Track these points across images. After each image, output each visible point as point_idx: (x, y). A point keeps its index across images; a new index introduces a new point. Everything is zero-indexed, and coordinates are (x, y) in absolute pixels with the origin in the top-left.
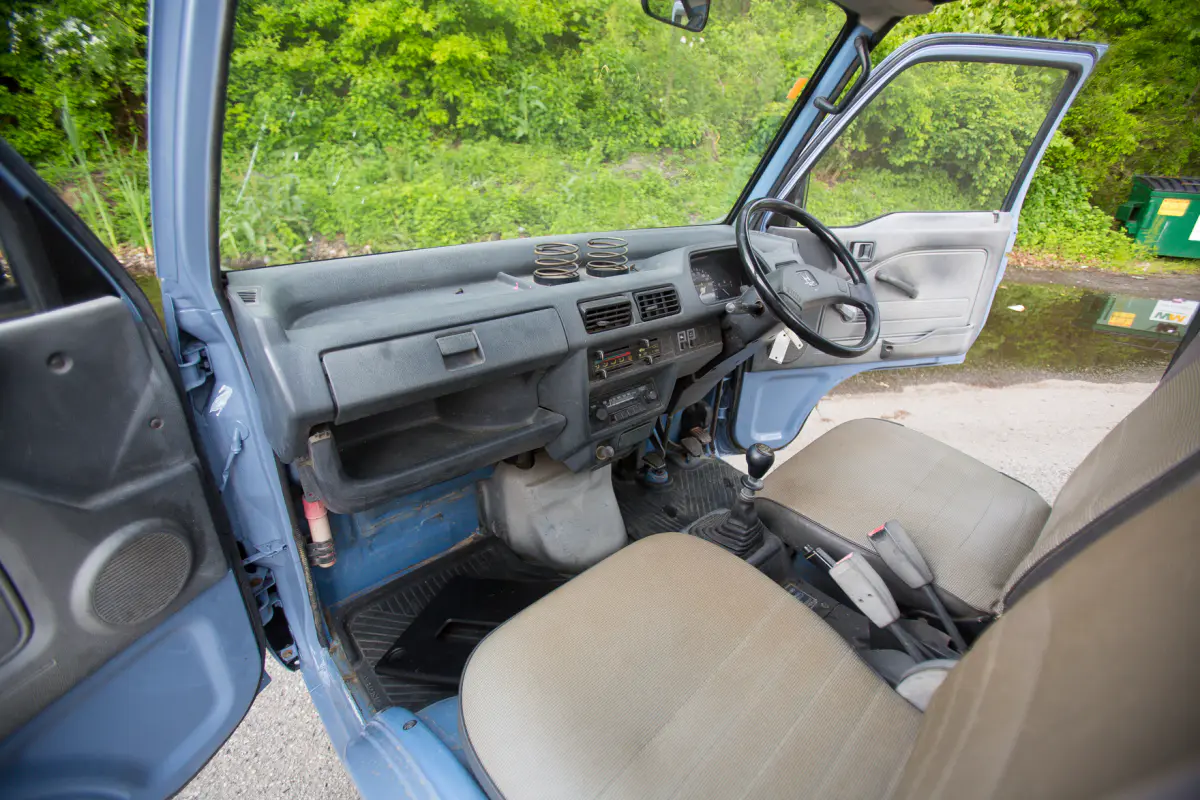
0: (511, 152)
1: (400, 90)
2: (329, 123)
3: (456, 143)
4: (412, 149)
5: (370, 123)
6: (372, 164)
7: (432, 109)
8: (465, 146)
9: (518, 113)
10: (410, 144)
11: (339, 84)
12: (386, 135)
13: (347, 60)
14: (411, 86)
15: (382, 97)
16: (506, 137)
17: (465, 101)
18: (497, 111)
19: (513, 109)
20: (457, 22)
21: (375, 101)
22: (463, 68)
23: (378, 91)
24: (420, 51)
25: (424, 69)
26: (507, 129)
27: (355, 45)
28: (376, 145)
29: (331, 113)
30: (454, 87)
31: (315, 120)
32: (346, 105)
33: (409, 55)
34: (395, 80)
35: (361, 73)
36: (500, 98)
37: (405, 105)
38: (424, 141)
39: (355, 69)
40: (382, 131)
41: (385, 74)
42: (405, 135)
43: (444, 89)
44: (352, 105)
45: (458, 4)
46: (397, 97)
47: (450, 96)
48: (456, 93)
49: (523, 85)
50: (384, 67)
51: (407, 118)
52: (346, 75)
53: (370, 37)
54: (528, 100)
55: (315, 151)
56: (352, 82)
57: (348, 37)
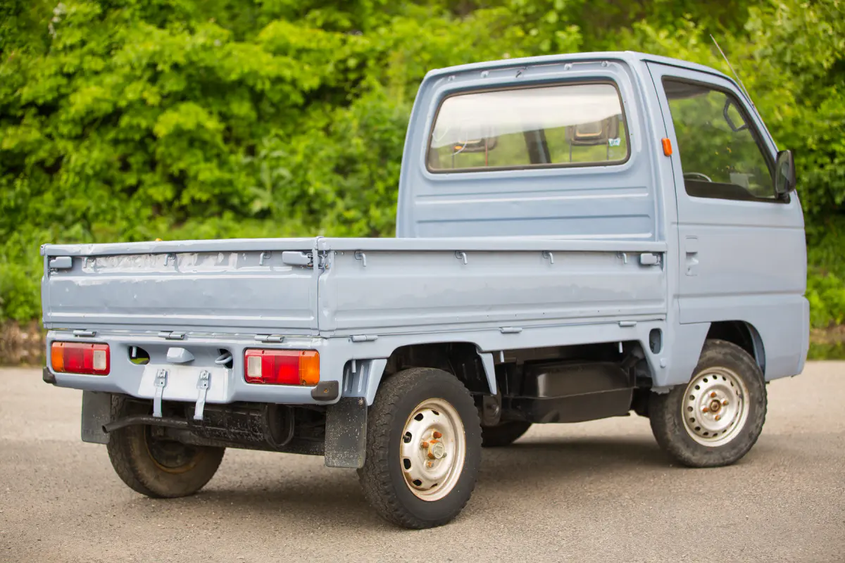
1: (118, 165)
2: (34, 204)
3: (180, 222)
4: (125, 231)
5: (81, 203)
7: (155, 184)
9: (260, 185)
10: (124, 224)
11: (50, 162)
12: (97, 215)
13: (62, 136)
14: (132, 160)
15: (96, 175)
16: (241, 213)
17: (192, 173)
18: (230, 183)
19: (252, 181)
20: (189, 89)
21: (88, 179)
22: (191, 139)
23: (93, 167)
24: (144, 124)
25: (148, 141)
26: (243, 204)
27: (73, 121)
28: (84, 227)
29: (38, 193)
30: (179, 159)
31: (20, 201)
32: (55, 184)
33: (131, 127)
34: (114, 155)
35: (77, 149)
36: (236, 168)
37: (122, 181)
38: (141, 221)
39: (70, 146)
40: (93, 211)
41: (102, 150)
42: (119, 214)
43: (169, 161)
44: (62, 183)
45: (192, 71)
46: (115, 173)
47: (175, 169)
48: (182, 165)
49: (263, 152)
50: (102, 141)
51: (124, 196)
52: (59, 152)
53: (90, 112)
54: (272, 168)
55: (16, 235)
56: (65, 160)
57: (68, 113)
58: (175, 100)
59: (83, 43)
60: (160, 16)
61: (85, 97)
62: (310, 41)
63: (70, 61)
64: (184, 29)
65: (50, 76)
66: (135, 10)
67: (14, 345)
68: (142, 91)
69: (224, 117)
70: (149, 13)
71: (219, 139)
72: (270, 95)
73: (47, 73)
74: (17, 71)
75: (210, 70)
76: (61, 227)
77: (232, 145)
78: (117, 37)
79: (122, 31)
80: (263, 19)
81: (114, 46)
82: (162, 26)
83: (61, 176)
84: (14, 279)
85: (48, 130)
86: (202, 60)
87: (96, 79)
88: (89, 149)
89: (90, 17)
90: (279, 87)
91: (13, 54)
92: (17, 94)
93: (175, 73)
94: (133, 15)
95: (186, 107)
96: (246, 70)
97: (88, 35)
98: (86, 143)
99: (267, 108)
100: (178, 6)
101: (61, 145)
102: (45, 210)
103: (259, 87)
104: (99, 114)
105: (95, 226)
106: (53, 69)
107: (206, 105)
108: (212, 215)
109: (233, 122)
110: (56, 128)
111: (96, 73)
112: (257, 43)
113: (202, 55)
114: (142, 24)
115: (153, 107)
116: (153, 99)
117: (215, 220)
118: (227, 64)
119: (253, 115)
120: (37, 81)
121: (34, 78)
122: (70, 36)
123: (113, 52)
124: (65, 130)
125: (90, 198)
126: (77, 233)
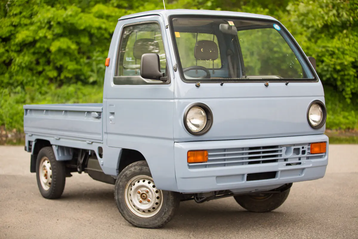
0: (87, 90)
1: (35, 62)
3: (60, 86)
4: (38, 89)
5: (20, 78)
6: (18, 96)
7: (50, 70)
8: (64, 87)
9: (92, 71)
10: (37, 87)
11: (7, 61)
12: (26, 83)
13: (12, 51)
14: (40, 61)
15: (26, 67)
16: (85, 82)
17: (65, 66)
18: (81, 70)
19: (89, 69)
20: (64, 32)
21: (23, 68)
22: (65, 53)
23: (25, 63)
24: (46, 46)
25: (47, 53)
26: (86, 79)
27: (17, 45)
28: (21, 88)
29: (3, 73)
30: (60, 60)
32: (9, 70)
33: (40, 47)
34: (33, 58)
35: (18, 56)
36: (83, 64)
37: (36, 69)
38: (44, 86)
39: (15, 55)
40: (25, 81)
41: (29, 57)
42: (36, 82)
43: (56, 61)
44: (12, 69)
45: (65, 25)
46: (33, 65)
47: (58, 64)
48: (61, 63)
49: (94, 58)
50: (29, 53)
51: (37, 75)
52: (11, 57)
53: (24, 41)
54: (97, 64)
56: (14, 60)
57: (14, 41)
58: (58, 36)
59: (21, 13)
60: (52, 2)
61: (22, 35)
62: (112, 12)
63: (16, 20)
64: (62, 8)
65: (7, 26)
68: (46, 33)
69: (78, 43)
71: (76, 52)
72: (96, 34)
73: (6, 25)
75: (72, 24)
76: (13, 87)
77: (81, 55)
78: (35, 10)
79: (36, 8)
80: (92, 3)
81: (33, 14)
82: (52, 6)
83: (12, 66)
85: (7, 48)
86: (69, 20)
87: (25, 28)
88: (24, 56)
89: (23, 2)
90: (100, 31)
93: (58, 26)
94: (41, 1)
95: (62, 40)
96: (88, 25)
97: (23, 9)
98: (23, 53)
99: (95, 40)
101: (13, 54)
102: (6, 81)
103: (93, 31)
104: (27, 42)
105: (26, 87)
106: (9, 23)
107: (70, 39)
108: (73, 83)
109: (81, 45)
110: (10, 47)
111: (26, 25)
112: (90, 13)
113: (69, 18)
114: (45, 6)
115: (49, 39)
116: (50, 36)
117: (74, 85)
118: (79, 22)
119: (89, 43)
120: (2, 28)
122: (16, 10)
123: (33, 17)
124: (13, 48)
125: (23, 76)
126: (19, 90)
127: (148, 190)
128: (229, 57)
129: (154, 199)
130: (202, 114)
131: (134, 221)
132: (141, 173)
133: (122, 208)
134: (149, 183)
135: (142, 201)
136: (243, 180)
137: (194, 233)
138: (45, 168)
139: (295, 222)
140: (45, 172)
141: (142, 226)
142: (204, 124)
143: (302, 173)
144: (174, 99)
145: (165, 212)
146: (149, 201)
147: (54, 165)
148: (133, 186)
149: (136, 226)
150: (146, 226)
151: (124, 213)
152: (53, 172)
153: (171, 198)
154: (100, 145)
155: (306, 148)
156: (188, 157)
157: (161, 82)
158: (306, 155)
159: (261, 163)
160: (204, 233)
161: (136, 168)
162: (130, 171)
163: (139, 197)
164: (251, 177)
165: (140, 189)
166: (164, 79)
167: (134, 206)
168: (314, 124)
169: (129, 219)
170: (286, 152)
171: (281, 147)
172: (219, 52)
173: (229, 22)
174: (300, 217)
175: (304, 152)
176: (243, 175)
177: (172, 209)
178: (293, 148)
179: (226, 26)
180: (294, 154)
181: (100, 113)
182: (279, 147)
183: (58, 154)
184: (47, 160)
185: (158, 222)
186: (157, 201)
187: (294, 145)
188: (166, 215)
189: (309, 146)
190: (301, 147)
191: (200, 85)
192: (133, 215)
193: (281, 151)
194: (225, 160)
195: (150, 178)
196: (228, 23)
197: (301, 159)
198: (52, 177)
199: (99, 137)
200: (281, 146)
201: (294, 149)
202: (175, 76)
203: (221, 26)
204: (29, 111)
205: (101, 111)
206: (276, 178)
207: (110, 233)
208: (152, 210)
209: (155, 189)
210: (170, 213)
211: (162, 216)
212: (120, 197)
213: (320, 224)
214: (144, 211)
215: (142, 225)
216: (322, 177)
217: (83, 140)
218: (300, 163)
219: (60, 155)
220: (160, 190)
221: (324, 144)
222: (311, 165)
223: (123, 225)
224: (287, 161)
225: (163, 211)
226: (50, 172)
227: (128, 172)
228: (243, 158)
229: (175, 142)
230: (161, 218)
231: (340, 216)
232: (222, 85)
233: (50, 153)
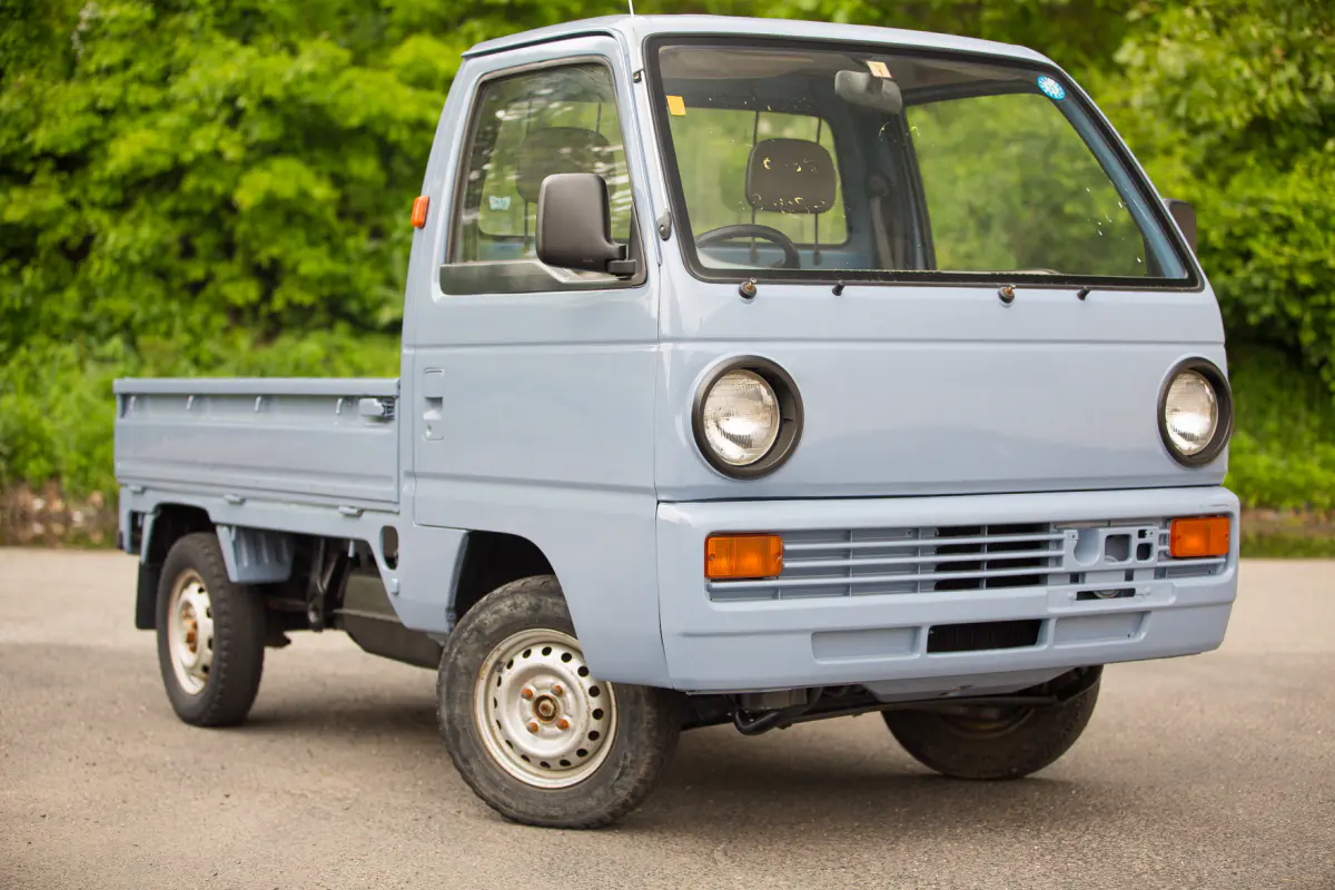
0: (367, 351)
1: (176, 248)
2: (50, 306)
3: (269, 337)
4: (187, 348)
5: (121, 305)
7: (233, 279)
8: (285, 341)
9: (390, 282)
10: (185, 339)
11: (75, 242)
12: (144, 324)
13: (93, 204)
14: (198, 242)
15: (145, 264)
16: (362, 325)
17: (289, 263)
18: (347, 280)
19: (379, 276)
20: (288, 137)
21: (131, 269)
22: (288, 213)
23: (140, 252)
24: (219, 188)
25: (223, 213)
26: (365, 311)
27: (112, 182)
28: (125, 341)
29: (57, 288)
30: (271, 242)
31: (29, 301)
32: (81, 276)
33: (198, 192)
34: (172, 233)
35: (116, 223)
36: (353, 255)
37: (182, 274)
38: (211, 336)
39: (105, 219)
40: (139, 317)
41: (154, 226)
42: (178, 323)
43: (255, 245)
44: (92, 274)
45: (292, 110)
46: (171, 260)
47: (263, 257)
48: (275, 251)
49: (397, 235)
50: (155, 213)
51: (186, 295)
52: (89, 227)
53: (137, 168)
55: (22, 351)
56: (98, 239)
57: (103, 169)
58: (265, 152)
59: (126, 64)
60: (244, 25)
61: (130, 147)
63: (108, 91)
64: (281, 48)
65: (77, 113)
66: (205, 16)
67: (25, 517)
68: (216, 141)
69: (338, 180)
70: (227, 19)
71: (330, 213)
72: (407, 147)
73: (73, 107)
74: (26, 105)
75: (317, 109)
76: (93, 340)
77: (350, 224)
78: (179, 54)
79: (183, 46)
80: (394, 32)
81: (173, 70)
82: (245, 42)
83: (92, 263)
84: (23, 418)
85: (74, 193)
86: (308, 94)
87: (142, 121)
88: (136, 224)
89: (137, 26)
90: (421, 135)
91: (22, 78)
92: (27, 140)
93: (263, 113)
94: (202, 23)
95: (280, 165)
96: (375, 110)
97: (135, 51)
98: (132, 214)
99: (399, 165)
100: (271, 11)
101: (95, 217)
102: (67, 314)
103: (393, 135)
104: (148, 173)
105: (143, 341)
106: (83, 103)
107: (311, 163)
108: (319, 327)
109: (351, 188)
110: (85, 191)
111: (145, 109)
112: (386, 69)
113: (307, 86)
114: (218, 38)
115: (232, 163)
116: (232, 152)
117: (323, 335)
118: (344, 100)
119: (381, 178)
120: (57, 120)
121: (52, 115)
122: (108, 52)
123: (170, 79)
124: (98, 194)
125: (133, 298)
126: (116, 351)
127: (562, 685)
128: (876, 204)
129: (584, 716)
130: (761, 398)
131: (508, 800)
132: (536, 619)
133: (465, 752)
134: (566, 658)
135: (538, 724)
136: (913, 647)
137: (731, 846)
138: (191, 611)
139: (1110, 813)
140: (188, 624)
141: (538, 819)
142: (768, 436)
143: (1137, 628)
144: (658, 341)
145: (624, 768)
146: (564, 726)
147: (224, 600)
148: (505, 668)
149: (515, 821)
150: (552, 817)
151: (471, 771)
152: (217, 627)
153: (649, 713)
154: (389, 520)
155: (1154, 534)
156: (707, 558)
157: (614, 279)
158: (1153, 561)
159: (982, 588)
160: (768, 848)
161: (518, 602)
162: (495, 613)
163: (530, 713)
164: (945, 637)
165: (531, 681)
166: (622, 266)
167: (509, 743)
168: (1184, 446)
169: (489, 792)
170: (1078, 550)
171: (1060, 531)
172: (838, 184)
173: (871, 64)
174: (1132, 797)
175: (1145, 551)
176: (916, 629)
177: (648, 754)
178: (1104, 533)
179: (859, 79)
180: (1109, 557)
181: (389, 401)
182: (1052, 529)
183: (238, 560)
184: (198, 581)
185: (597, 806)
186: (595, 725)
187: (1109, 522)
188: (624, 778)
189: (1165, 527)
190: (1133, 531)
191: (755, 291)
192: (504, 779)
193: (1059, 543)
194: (846, 571)
195: (569, 639)
196: (867, 69)
197: (1136, 575)
198: (214, 643)
199: (385, 490)
200: (1061, 525)
201: (1110, 538)
202: (663, 259)
203: (842, 79)
204: (133, 399)
205: (393, 392)
206: (1042, 643)
207: (415, 841)
208: (574, 759)
209: (587, 682)
210: (642, 770)
211: (611, 783)
212: (457, 710)
213: (1207, 821)
214: (545, 764)
215: (537, 815)
216: (1215, 646)
217: (328, 501)
218: (1130, 593)
219: (246, 563)
220: (604, 683)
221: (1223, 521)
222: (1172, 601)
223: (468, 815)
224: (1083, 582)
225: (617, 765)
226: (206, 627)
227: (487, 617)
228: (914, 568)
229: (658, 502)
230: (610, 791)
231: (1283, 796)
232: (838, 291)
233: (208, 554)
